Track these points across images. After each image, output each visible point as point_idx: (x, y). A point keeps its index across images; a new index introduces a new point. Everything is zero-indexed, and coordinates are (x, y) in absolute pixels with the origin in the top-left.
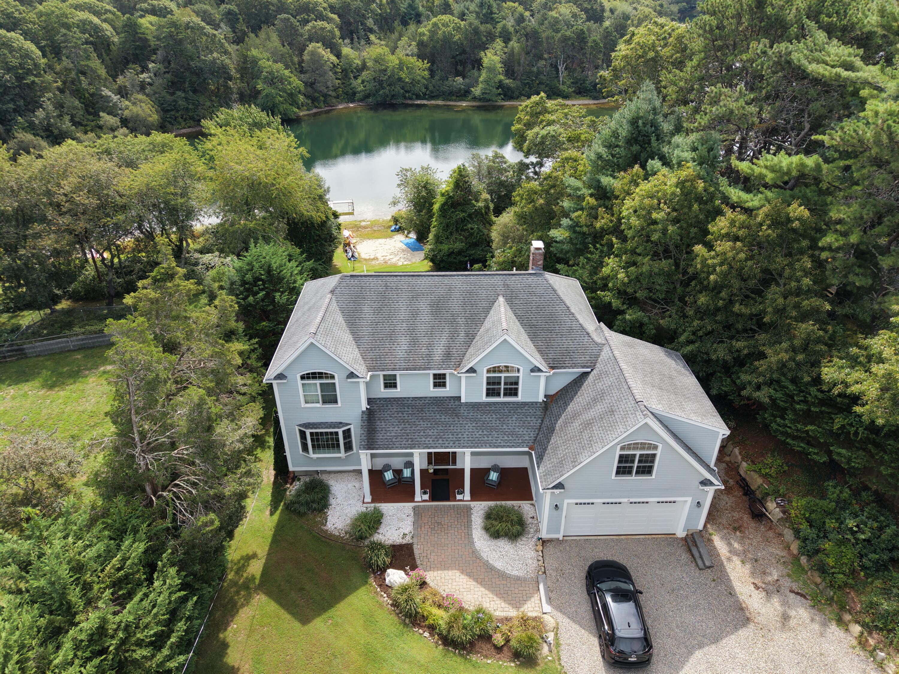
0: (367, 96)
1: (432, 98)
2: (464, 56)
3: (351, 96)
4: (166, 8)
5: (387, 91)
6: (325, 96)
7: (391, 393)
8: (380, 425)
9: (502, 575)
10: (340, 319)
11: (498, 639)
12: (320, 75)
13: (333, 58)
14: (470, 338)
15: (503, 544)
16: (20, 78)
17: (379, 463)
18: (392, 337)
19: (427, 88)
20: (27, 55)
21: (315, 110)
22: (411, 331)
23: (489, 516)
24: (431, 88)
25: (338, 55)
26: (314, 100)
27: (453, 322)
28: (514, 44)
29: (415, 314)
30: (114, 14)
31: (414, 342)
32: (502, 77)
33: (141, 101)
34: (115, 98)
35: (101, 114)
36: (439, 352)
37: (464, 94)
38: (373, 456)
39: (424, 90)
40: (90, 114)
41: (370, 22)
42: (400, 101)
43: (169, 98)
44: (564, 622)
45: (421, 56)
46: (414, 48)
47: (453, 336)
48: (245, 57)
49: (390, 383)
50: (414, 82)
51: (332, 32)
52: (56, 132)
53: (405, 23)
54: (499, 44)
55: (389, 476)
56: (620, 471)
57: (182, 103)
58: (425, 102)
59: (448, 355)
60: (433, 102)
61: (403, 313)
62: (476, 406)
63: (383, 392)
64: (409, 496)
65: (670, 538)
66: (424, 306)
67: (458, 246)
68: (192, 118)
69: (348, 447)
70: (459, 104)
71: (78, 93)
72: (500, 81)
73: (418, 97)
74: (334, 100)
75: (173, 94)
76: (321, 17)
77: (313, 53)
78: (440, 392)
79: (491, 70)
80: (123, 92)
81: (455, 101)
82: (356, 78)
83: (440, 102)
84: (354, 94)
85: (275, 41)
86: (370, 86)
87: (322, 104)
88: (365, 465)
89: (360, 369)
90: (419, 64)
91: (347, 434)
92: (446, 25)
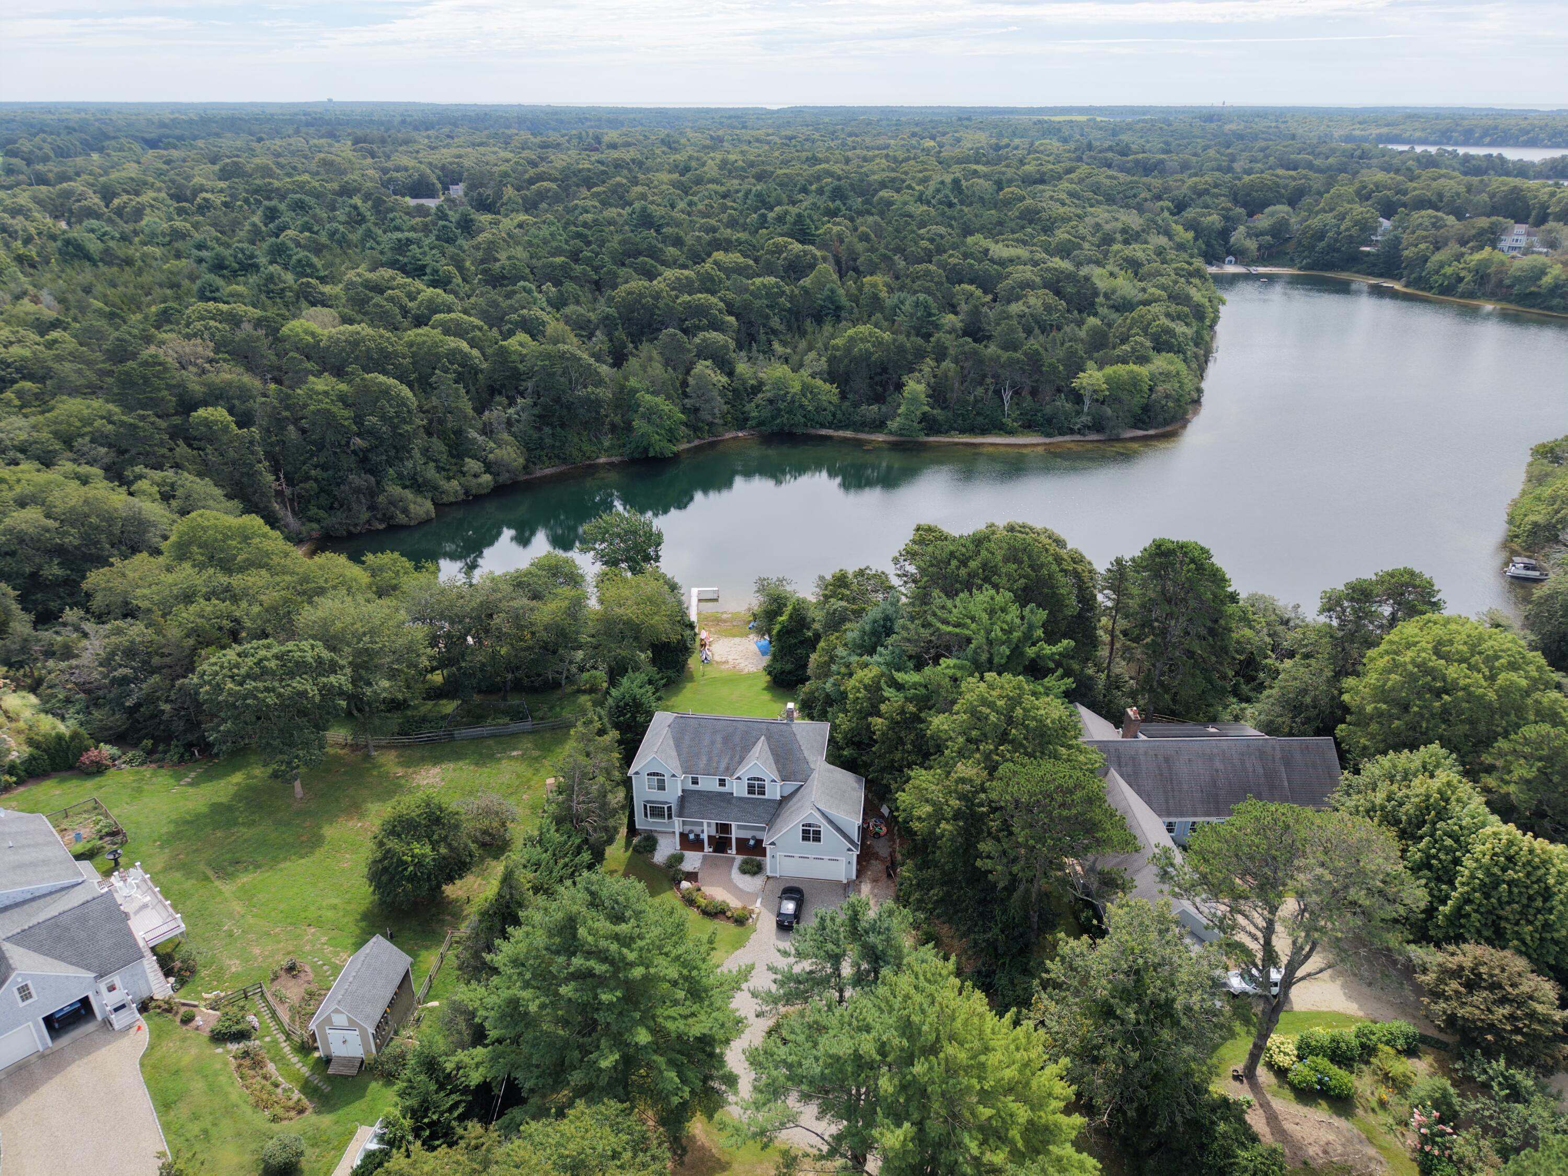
0: (761, 423)
1: (838, 428)
2: (885, 377)
3: (742, 422)
4: (537, 319)
5: (784, 420)
6: (711, 425)
7: (695, 787)
8: (687, 805)
9: (741, 890)
10: (671, 743)
11: (729, 914)
12: (707, 401)
13: (724, 379)
14: (742, 759)
15: (747, 878)
16: (394, 427)
17: (687, 828)
18: (698, 755)
19: (834, 415)
20: (403, 403)
21: (696, 442)
22: (709, 753)
23: (745, 862)
24: (839, 415)
25: (730, 374)
26: (696, 429)
27: (733, 749)
28: (947, 364)
30: (480, 329)
31: (710, 759)
32: (927, 408)
33: (507, 443)
34: (480, 439)
35: (467, 460)
36: (723, 766)
37: (879, 425)
38: (684, 823)
39: (830, 418)
40: (453, 456)
41: (775, 322)
42: (799, 431)
43: (536, 435)
44: (764, 911)
45: (831, 377)
46: (823, 364)
47: (731, 759)
48: (623, 387)
49: (695, 782)
50: (819, 409)
51: (726, 347)
52: (420, 480)
53: (819, 319)
54: (928, 365)
55: (692, 836)
56: (804, 838)
57: (548, 441)
58: (830, 432)
59: (727, 769)
60: (841, 433)
61: (706, 742)
62: (741, 799)
63: (690, 787)
64: (701, 849)
65: (838, 883)
67: (789, 667)
68: (558, 456)
69: (670, 817)
70: (873, 437)
71: (443, 435)
72: (924, 414)
73: (822, 426)
74: (721, 429)
75: (539, 429)
76: (716, 326)
77: (701, 377)
78: (722, 789)
79: (914, 400)
80: (487, 430)
81: (868, 433)
82: (750, 401)
83: (849, 434)
84: (747, 419)
85: (657, 369)
86: (766, 413)
87: (705, 435)
88: (678, 829)
89: (678, 772)
90: (827, 386)
91: (670, 808)
92: (864, 340)
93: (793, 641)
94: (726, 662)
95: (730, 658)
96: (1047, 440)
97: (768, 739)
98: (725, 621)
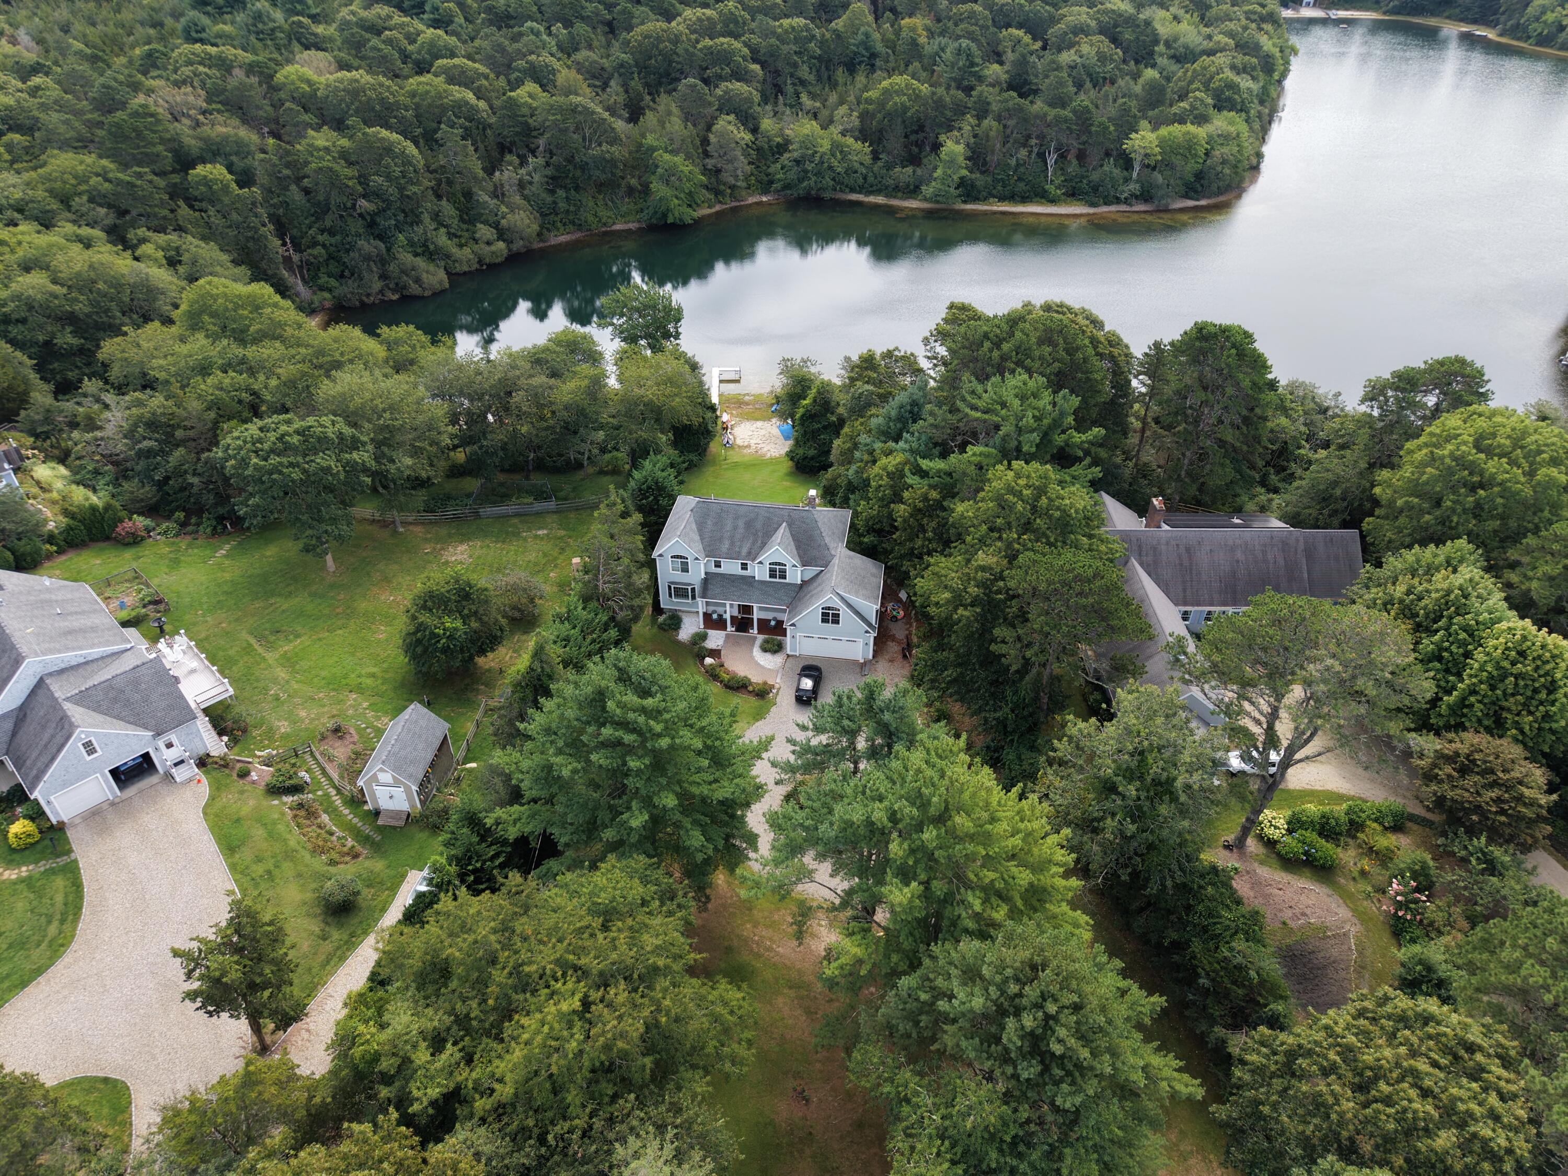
0: (787, 187)
1: (869, 193)
2: (921, 135)
3: (766, 185)
4: (547, 66)
5: (812, 183)
6: (733, 187)
7: (718, 570)
8: (710, 586)
9: (762, 666)
10: (694, 526)
11: (750, 688)
12: (730, 161)
13: (748, 137)
14: (764, 545)
15: (768, 656)
17: (711, 609)
18: (721, 539)
19: (865, 178)
20: (408, 161)
21: (718, 207)
22: (732, 538)
23: (766, 641)
24: (871, 178)
25: (755, 130)
26: (717, 193)
27: (755, 534)
28: (989, 122)
29: (735, 528)
30: (486, 77)
31: (732, 544)
32: (965, 172)
33: (519, 208)
34: (492, 202)
35: (479, 226)
36: (744, 551)
37: (913, 190)
38: (707, 603)
39: (861, 181)
40: (464, 222)
41: (804, 72)
42: (828, 196)
43: (549, 199)
44: (784, 686)
45: (863, 135)
46: (855, 120)
47: (754, 543)
48: (639, 145)
49: (718, 565)
50: (850, 171)
51: (750, 100)
52: (432, 247)
53: (852, 69)
54: (968, 122)
55: (715, 616)
56: (824, 621)
57: (562, 205)
58: (861, 197)
59: (749, 553)
60: (872, 199)
61: (729, 527)
62: (763, 582)
63: (713, 569)
64: (724, 628)
65: (855, 662)
66: (741, 523)
68: (573, 223)
69: (694, 597)
70: (906, 203)
71: (452, 198)
72: (962, 178)
73: (852, 190)
74: (744, 193)
75: (552, 192)
76: (739, 75)
77: (723, 134)
78: (744, 573)
79: (952, 162)
80: (498, 193)
81: (901, 199)
82: (776, 161)
83: (880, 200)
84: (771, 182)
85: (676, 125)
86: (793, 175)
87: (728, 199)
88: (701, 609)
89: (701, 556)
90: (859, 145)
91: (693, 590)
92: (899, 93)
93: (817, 426)
94: (749, 446)
95: (753, 442)
96: (1091, 210)
97: (790, 525)
98: (747, 404)
